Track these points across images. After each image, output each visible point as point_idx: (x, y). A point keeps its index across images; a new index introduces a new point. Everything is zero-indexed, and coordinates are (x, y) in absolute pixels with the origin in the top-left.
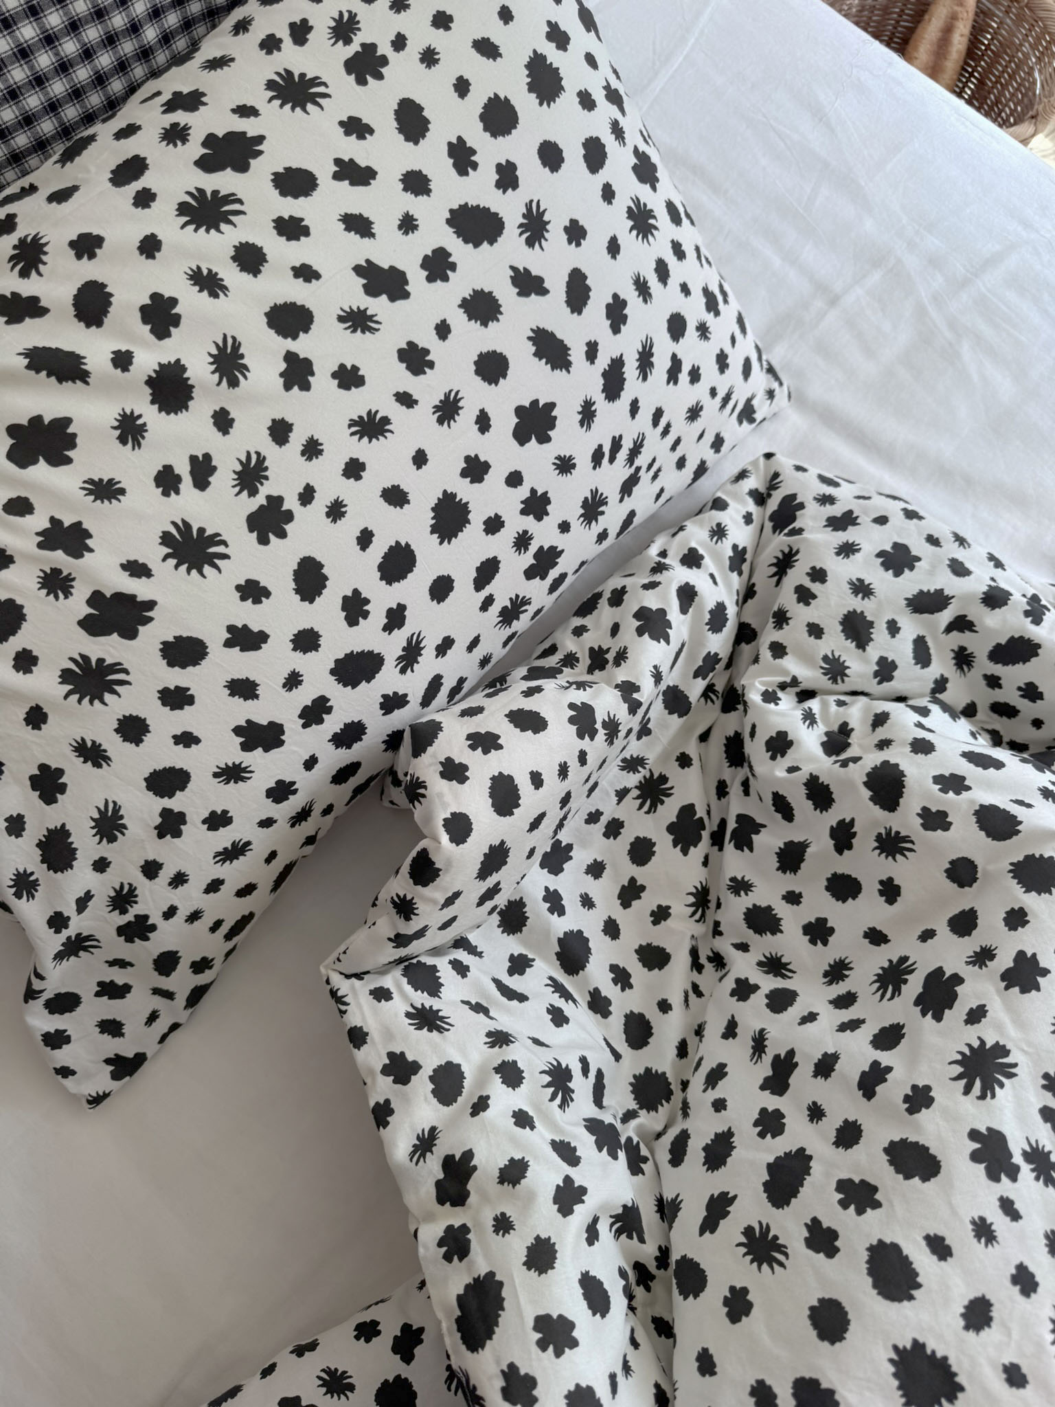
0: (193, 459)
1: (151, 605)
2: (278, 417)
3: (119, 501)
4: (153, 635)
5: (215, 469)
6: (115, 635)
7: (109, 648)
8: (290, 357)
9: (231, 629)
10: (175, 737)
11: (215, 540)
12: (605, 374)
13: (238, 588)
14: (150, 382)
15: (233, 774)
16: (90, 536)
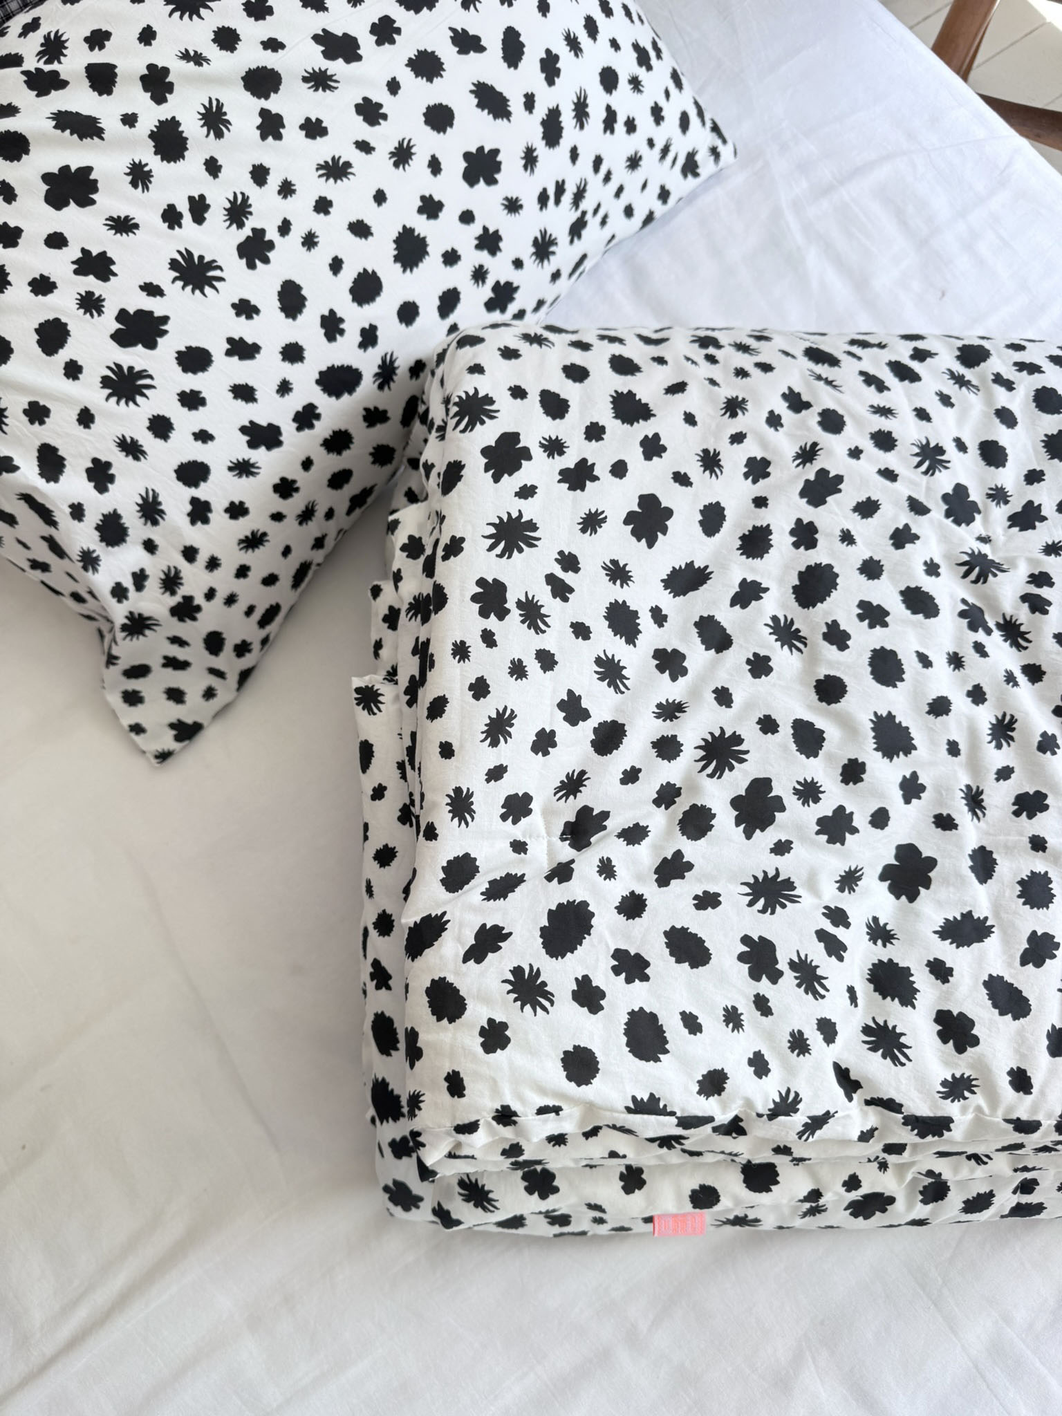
0: (191, 199)
1: (165, 319)
2: (257, 163)
3: (134, 233)
4: (169, 345)
5: (208, 206)
6: (140, 346)
7: (135, 357)
8: (264, 113)
9: (230, 340)
10: (194, 434)
11: (212, 265)
12: (543, 123)
13: (234, 306)
14: (152, 136)
15: (243, 468)
16: (113, 263)
